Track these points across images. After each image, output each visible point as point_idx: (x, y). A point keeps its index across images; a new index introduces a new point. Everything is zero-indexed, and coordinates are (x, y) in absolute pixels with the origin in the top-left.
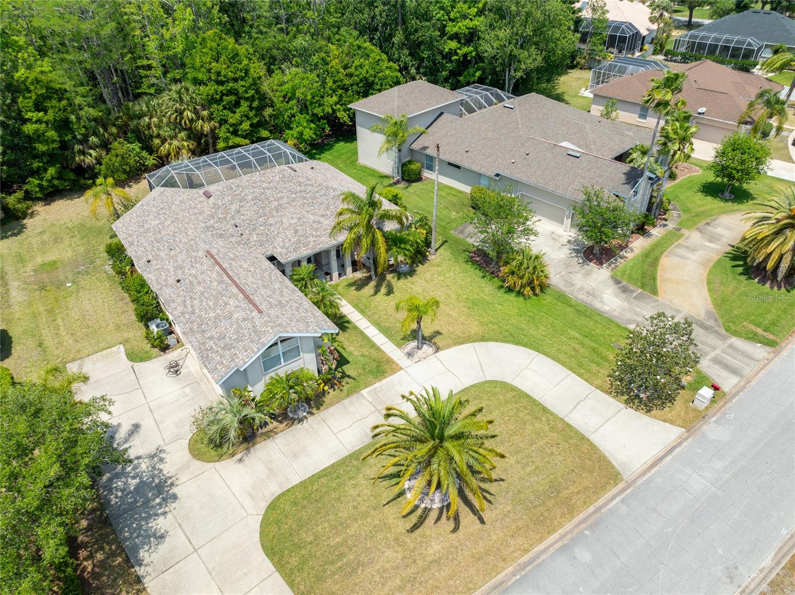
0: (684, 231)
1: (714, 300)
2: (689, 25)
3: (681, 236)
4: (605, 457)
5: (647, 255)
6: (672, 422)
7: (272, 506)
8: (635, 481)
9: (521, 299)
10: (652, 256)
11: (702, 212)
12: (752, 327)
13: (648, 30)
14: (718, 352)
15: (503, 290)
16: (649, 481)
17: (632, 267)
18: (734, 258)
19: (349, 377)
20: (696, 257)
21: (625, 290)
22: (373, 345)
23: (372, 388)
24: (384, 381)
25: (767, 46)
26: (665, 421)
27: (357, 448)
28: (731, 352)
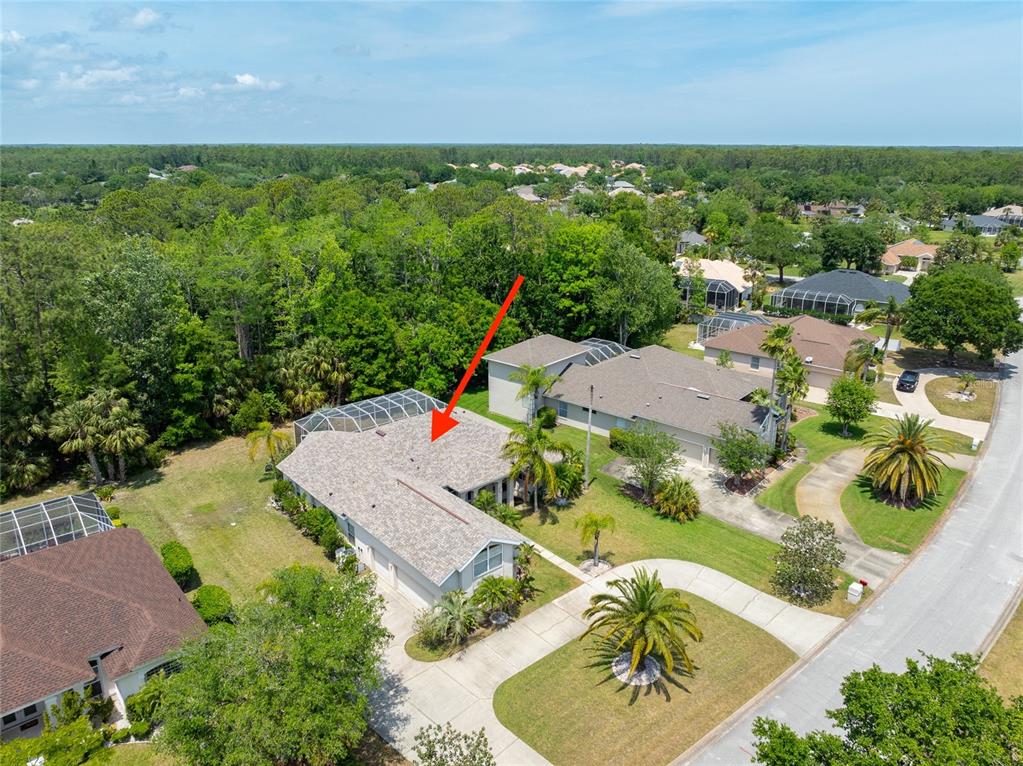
0: (812, 464)
1: (850, 520)
2: (781, 282)
3: (812, 468)
4: (780, 643)
5: (783, 485)
6: (832, 614)
7: (500, 691)
8: (810, 659)
9: (678, 524)
10: (788, 485)
11: (826, 448)
12: (887, 539)
13: (744, 287)
14: (861, 559)
15: (659, 517)
16: (822, 658)
17: (772, 495)
18: (862, 485)
19: (537, 590)
20: (828, 485)
21: (769, 514)
22: (552, 565)
23: (561, 598)
24: (571, 593)
25: (858, 302)
26: (825, 613)
27: (562, 645)
28: (873, 559)
